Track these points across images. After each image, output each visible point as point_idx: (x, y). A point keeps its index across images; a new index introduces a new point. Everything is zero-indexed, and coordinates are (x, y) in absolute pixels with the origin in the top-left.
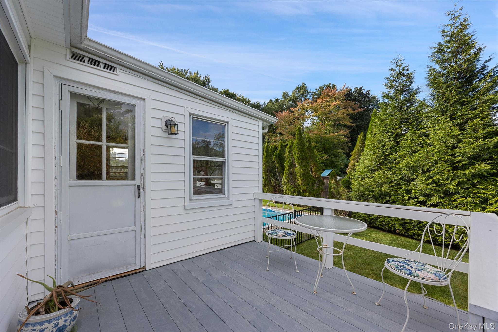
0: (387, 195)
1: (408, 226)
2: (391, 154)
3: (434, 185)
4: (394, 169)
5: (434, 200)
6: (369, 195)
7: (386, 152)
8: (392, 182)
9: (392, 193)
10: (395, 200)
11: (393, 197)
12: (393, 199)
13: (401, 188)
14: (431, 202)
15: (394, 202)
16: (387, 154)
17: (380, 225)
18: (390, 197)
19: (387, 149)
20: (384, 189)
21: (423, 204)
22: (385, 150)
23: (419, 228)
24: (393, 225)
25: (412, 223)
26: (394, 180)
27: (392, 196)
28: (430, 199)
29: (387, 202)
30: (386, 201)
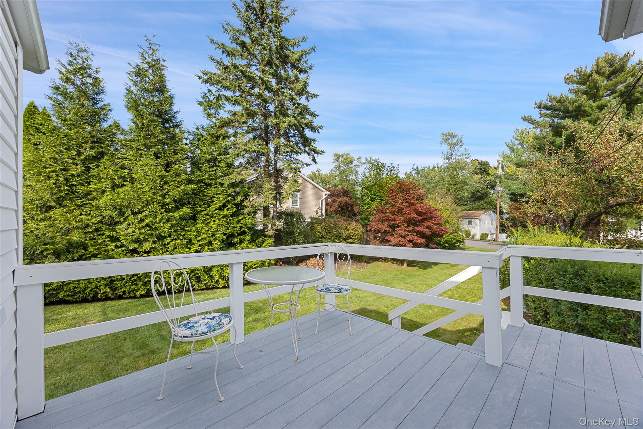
0: (79, 246)
1: (118, 284)
2: (82, 185)
3: (148, 229)
4: (87, 207)
5: (147, 246)
6: (47, 249)
7: (71, 180)
8: (88, 225)
9: (90, 243)
10: (95, 252)
11: (91, 249)
12: (93, 251)
13: (103, 234)
14: (144, 249)
15: (95, 256)
16: (75, 183)
17: (68, 296)
18: (85, 249)
19: (73, 176)
20: (75, 237)
21: (134, 252)
22: (69, 176)
23: (132, 283)
24: (93, 289)
25: (124, 279)
26: (91, 224)
27: (90, 247)
28: (141, 245)
29: (80, 259)
30: (79, 256)
